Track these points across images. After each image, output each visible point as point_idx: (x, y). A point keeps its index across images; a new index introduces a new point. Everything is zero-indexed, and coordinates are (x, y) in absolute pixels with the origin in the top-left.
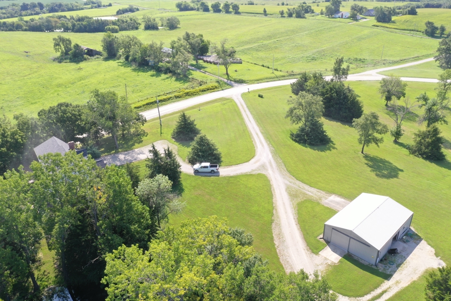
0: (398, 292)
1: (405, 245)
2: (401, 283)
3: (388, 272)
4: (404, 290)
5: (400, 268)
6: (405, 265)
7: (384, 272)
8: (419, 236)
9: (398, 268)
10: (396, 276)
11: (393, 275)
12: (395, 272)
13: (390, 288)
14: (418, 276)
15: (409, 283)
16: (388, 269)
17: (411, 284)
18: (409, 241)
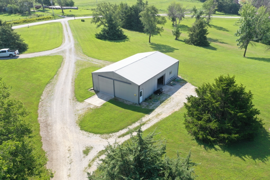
0: (156, 123)
1: (171, 87)
2: (162, 115)
3: (151, 108)
4: (163, 120)
5: (162, 104)
6: (169, 101)
7: (147, 108)
8: (185, 80)
9: (161, 104)
10: (158, 110)
11: (155, 109)
12: (157, 107)
13: (149, 120)
14: (179, 108)
15: (170, 114)
16: (151, 105)
17: (172, 114)
18: (175, 85)
